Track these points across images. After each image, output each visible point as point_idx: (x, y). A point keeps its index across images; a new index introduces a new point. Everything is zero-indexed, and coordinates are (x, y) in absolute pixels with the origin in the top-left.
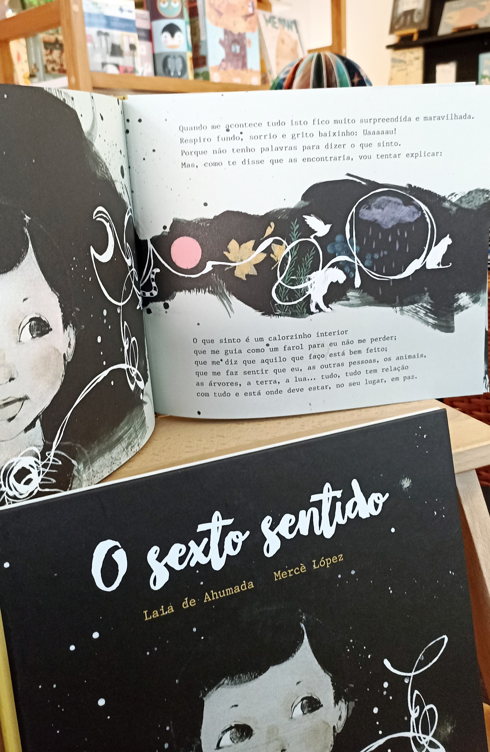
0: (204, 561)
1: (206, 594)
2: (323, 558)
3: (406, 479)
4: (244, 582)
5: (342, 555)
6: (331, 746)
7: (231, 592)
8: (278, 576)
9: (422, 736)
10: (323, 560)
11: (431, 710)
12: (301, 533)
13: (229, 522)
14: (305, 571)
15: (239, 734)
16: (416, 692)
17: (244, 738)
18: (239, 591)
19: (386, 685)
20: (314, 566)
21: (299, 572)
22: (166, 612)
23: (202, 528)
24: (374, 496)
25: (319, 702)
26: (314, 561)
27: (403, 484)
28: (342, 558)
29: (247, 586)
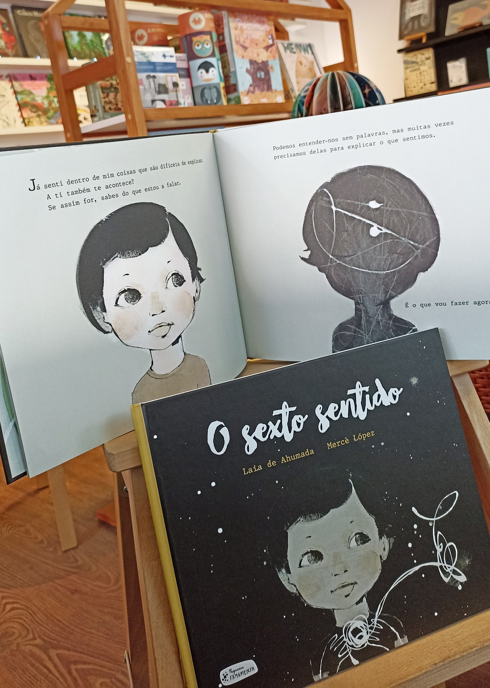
0: (279, 435)
1: (283, 457)
2: (360, 434)
3: (414, 377)
4: (307, 449)
5: (373, 432)
6: (380, 570)
7: (299, 457)
8: (330, 446)
9: (447, 566)
10: (360, 435)
11: (451, 547)
12: (343, 416)
13: (294, 409)
14: (349, 442)
15: (314, 557)
16: (439, 533)
17: (317, 561)
18: (304, 456)
19: (415, 526)
20: (355, 439)
21: (344, 443)
22: (257, 470)
23: (276, 413)
24: (392, 390)
25: (368, 537)
26: (354, 436)
27: (412, 382)
28: (373, 434)
29: (310, 452)
